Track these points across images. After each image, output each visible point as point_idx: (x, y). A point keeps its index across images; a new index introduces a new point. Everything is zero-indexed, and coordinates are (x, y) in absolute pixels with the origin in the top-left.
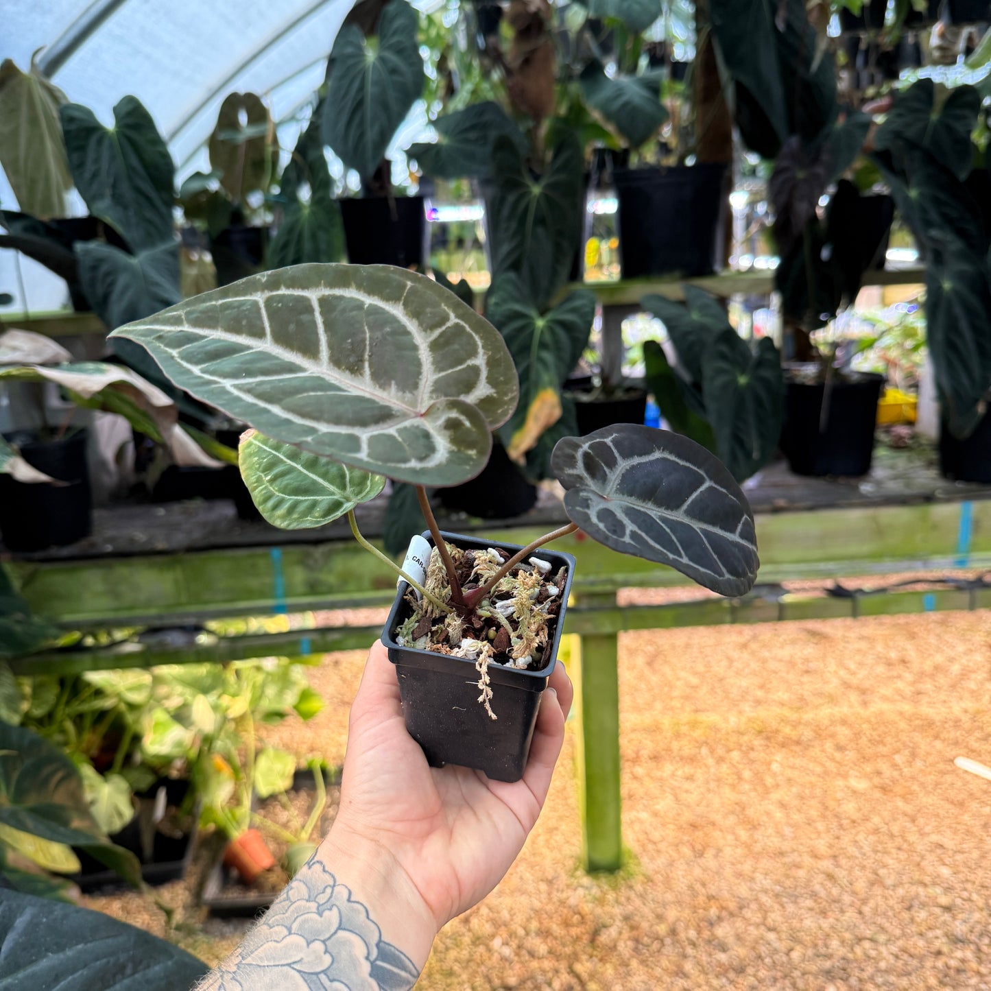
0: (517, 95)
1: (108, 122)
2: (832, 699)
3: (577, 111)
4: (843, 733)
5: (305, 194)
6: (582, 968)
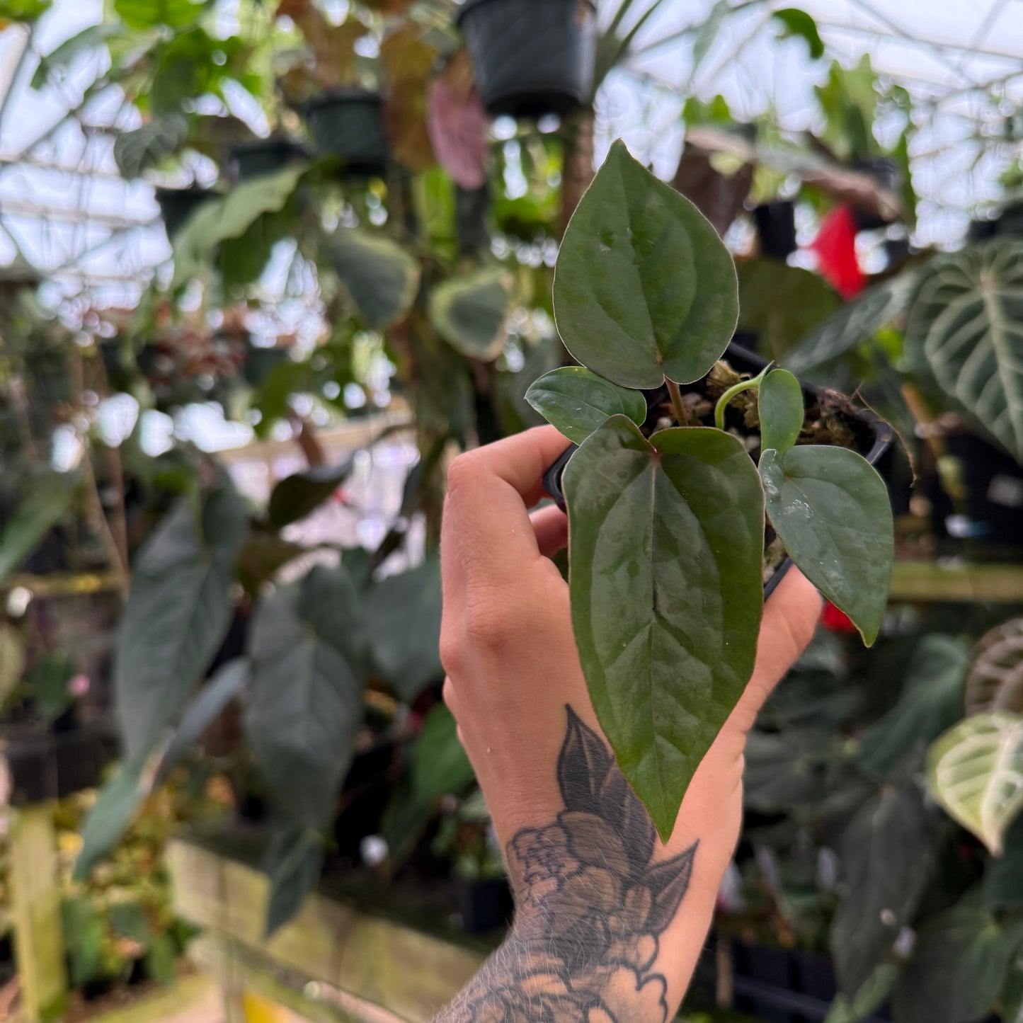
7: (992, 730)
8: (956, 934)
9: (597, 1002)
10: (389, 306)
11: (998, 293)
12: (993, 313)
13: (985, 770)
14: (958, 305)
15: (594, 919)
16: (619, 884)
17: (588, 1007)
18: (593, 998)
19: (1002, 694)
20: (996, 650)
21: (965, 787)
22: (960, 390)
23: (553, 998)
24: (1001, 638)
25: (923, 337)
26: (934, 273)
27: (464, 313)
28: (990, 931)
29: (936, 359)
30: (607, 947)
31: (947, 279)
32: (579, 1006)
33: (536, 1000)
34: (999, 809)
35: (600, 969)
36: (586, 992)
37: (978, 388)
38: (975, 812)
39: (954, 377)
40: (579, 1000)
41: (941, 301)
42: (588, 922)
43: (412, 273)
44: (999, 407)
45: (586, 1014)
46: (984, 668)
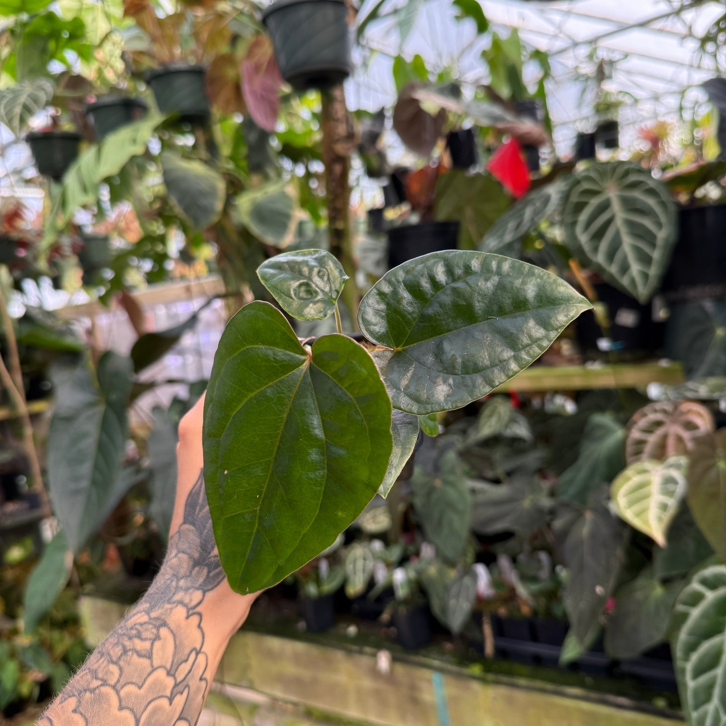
7: (644, 471)
8: (639, 595)
9: (165, 624)
10: (207, 211)
11: (618, 193)
12: (616, 207)
13: (647, 496)
14: (594, 202)
15: (173, 580)
16: (191, 563)
17: (160, 627)
18: (162, 622)
19: (648, 449)
20: (642, 423)
21: (637, 507)
22: (600, 258)
23: (141, 624)
24: (645, 415)
25: (574, 224)
26: (578, 182)
27: (261, 213)
28: (658, 591)
29: (583, 239)
30: (174, 594)
31: (586, 186)
32: (155, 626)
33: (132, 628)
34: (660, 519)
35: (168, 606)
36: (157, 619)
37: (611, 255)
38: (646, 522)
39: (596, 249)
40: (154, 623)
41: (584, 199)
42: (169, 582)
43: (221, 186)
44: (625, 268)
45: (158, 630)
46: (635, 434)
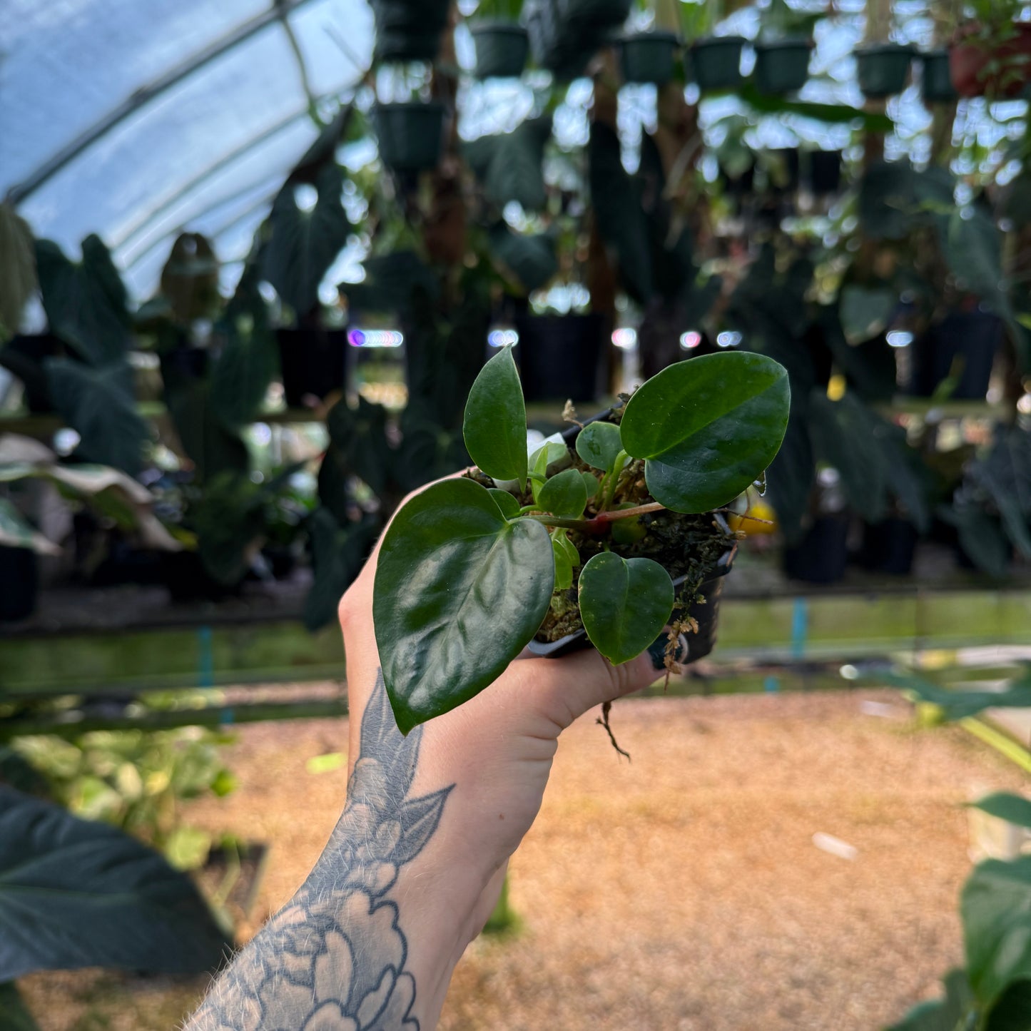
0: (434, 247)
1: (74, 253)
2: (710, 784)
3: (484, 263)
4: (718, 815)
5: (246, 325)
6: (470, 1009)
